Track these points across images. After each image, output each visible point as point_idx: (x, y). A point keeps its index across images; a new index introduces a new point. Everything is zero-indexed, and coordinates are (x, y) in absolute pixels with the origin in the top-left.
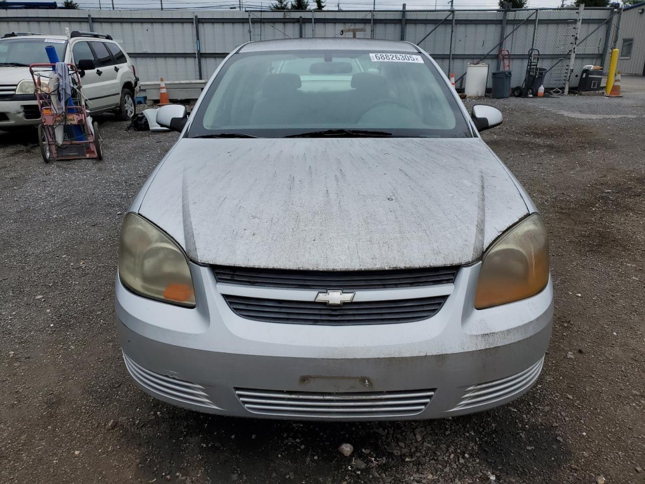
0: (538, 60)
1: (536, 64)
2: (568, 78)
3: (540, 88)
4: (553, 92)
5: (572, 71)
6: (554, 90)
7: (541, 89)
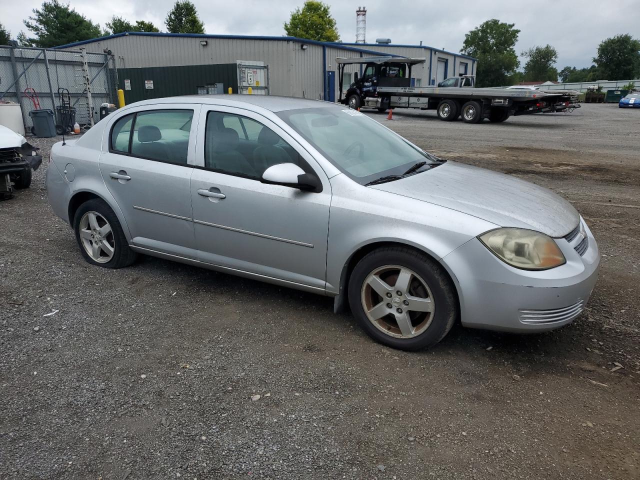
0: (69, 99)
1: (68, 103)
2: (91, 114)
3: (75, 125)
4: (84, 128)
5: (93, 108)
6: (85, 126)
7: (77, 126)
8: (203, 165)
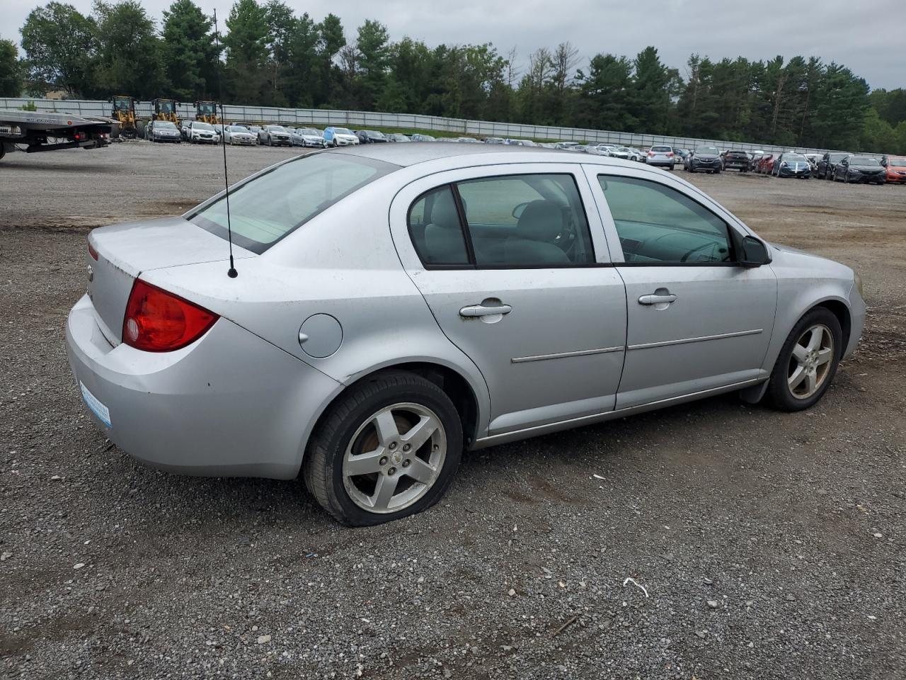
8: (622, 260)
